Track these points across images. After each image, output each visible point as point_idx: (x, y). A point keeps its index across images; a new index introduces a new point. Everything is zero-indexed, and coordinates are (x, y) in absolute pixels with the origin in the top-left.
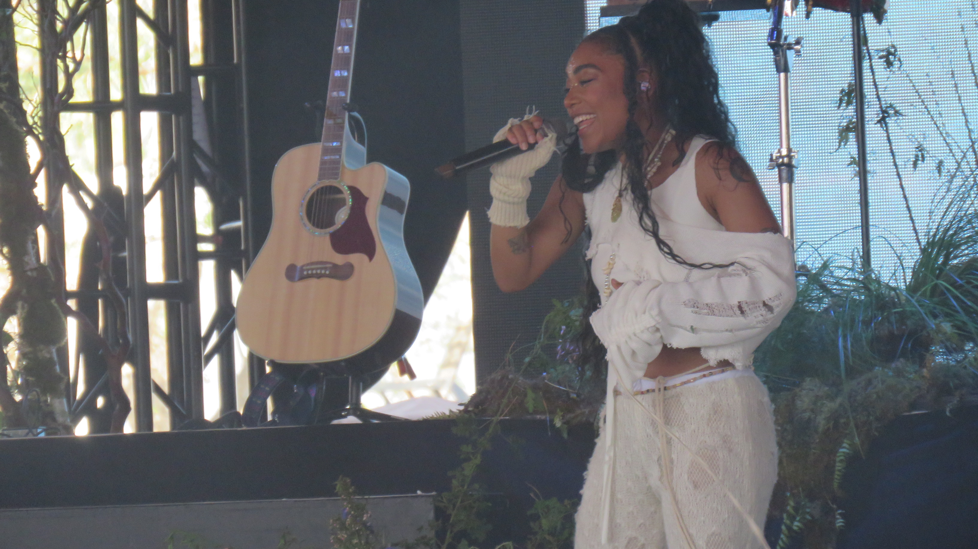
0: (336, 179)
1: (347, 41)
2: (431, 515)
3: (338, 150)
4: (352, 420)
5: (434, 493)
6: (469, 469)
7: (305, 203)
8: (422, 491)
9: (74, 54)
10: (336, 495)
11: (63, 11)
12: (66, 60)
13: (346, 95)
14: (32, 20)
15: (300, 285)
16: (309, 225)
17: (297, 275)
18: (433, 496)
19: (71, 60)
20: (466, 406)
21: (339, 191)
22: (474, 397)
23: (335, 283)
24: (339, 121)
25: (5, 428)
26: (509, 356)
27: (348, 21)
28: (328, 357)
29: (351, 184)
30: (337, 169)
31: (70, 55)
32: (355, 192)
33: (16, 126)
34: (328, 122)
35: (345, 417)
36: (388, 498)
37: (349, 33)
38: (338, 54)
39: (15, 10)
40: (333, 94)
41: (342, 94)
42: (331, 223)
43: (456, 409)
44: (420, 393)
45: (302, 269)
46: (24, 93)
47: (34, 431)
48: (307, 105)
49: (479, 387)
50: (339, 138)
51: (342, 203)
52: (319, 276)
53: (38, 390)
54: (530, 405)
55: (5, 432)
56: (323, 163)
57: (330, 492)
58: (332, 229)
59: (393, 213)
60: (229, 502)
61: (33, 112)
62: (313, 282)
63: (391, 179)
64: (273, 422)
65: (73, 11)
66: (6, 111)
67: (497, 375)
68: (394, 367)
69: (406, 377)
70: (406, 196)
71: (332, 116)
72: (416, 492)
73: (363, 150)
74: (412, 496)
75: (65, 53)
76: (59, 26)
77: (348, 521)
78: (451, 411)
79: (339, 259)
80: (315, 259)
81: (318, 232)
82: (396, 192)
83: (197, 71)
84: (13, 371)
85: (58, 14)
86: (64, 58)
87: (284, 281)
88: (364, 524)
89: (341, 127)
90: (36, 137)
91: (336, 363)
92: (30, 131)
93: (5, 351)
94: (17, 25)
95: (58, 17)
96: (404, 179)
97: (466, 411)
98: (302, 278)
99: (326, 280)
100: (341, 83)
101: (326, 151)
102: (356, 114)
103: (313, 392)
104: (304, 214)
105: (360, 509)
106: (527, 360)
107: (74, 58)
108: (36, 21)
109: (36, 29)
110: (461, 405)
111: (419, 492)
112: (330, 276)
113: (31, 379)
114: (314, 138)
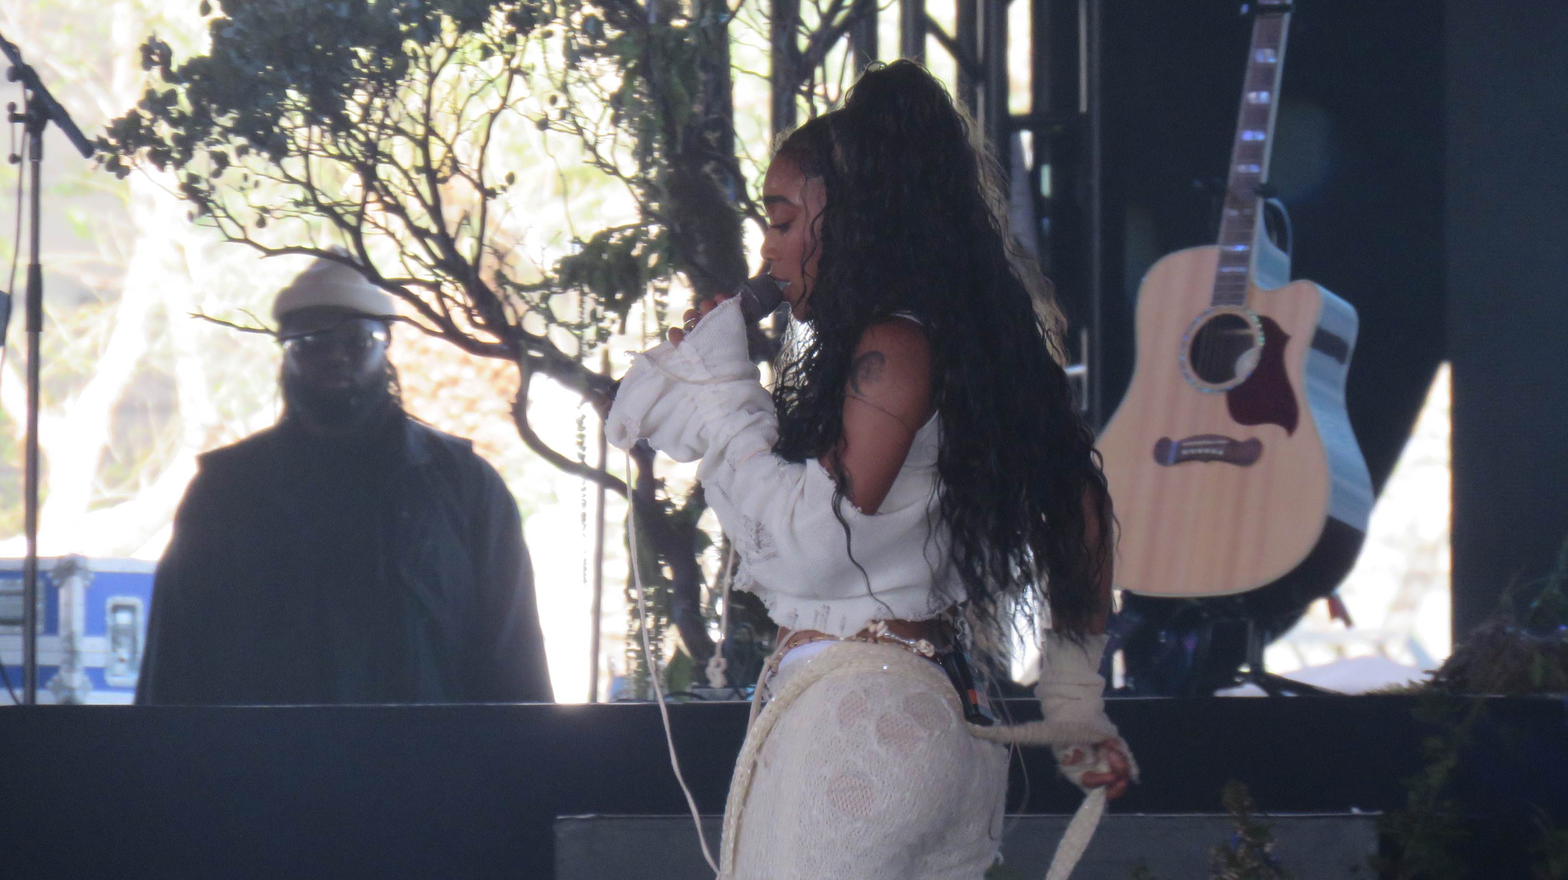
0: (1240, 304)
1: (1265, 83)
2: (1373, 848)
3: (1243, 259)
4: (1251, 690)
5: (1379, 813)
6: (1437, 775)
7: (1189, 341)
8: (1362, 808)
9: (826, 90)
10: (1222, 809)
11: (810, 18)
12: (812, 98)
13: (1261, 171)
14: (760, 33)
15: (1175, 471)
16: (1194, 377)
17: (1172, 455)
18: (1376, 817)
19: (822, 100)
20: (1436, 674)
21: (1242, 323)
22: (1450, 663)
23: (1232, 470)
24: (1247, 211)
25: (695, 684)
26: (1506, 598)
27: (1269, 52)
28: (1217, 588)
29: (1262, 313)
30: (1242, 288)
31: (819, 90)
32: (1269, 326)
33: (730, 203)
34: (1230, 213)
35: (1237, 685)
36: (1306, 818)
37: (1268, 71)
38: (1249, 105)
39: (733, 15)
40: (1240, 168)
41: (1254, 169)
42: (1229, 374)
43: (1420, 678)
44: (1358, 649)
45: (1180, 447)
46: (744, 149)
47: (742, 690)
48: (1198, 184)
49: (1458, 645)
50: (1246, 238)
51: (1247, 343)
52: (1207, 458)
53: (749, 625)
54: (1537, 675)
55: (696, 691)
56: (1220, 278)
57: (1213, 805)
58: (1229, 384)
59: (1328, 363)
60: (1050, 815)
61: (757, 180)
62: (1198, 467)
63: (1329, 308)
64: (1124, 691)
65: (826, 19)
66: (714, 176)
67: (1486, 628)
68: (1320, 607)
69: (1339, 624)
70: (1350, 333)
71: (1237, 203)
72: (1348, 809)
73: (1284, 259)
74: (1343, 817)
75: (812, 86)
76: (803, 43)
77: (1241, 851)
78: (1411, 683)
79: (1241, 432)
80: (1201, 431)
81: (1208, 387)
82: (1334, 328)
83: (1022, 122)
84: (710, 591)
85: (802, 23)
86: (809, 95)
87: (1151, 465)
88: (1266, 858)
89: (1250, 221)
90: (760, 220)
91: (1231, 599)
92: (752, 211)
93: (699, 560)
94: (736, 41)
95: (801, 28)
96: (1347, 308)
97: (1435, 683)
98: (1181, 460)
99: (1216, 467)
100: (1254, 152)
101: (1226, 259)
102: (1275, 202)
103: (1190, 644)
104: (1185, 358)
105: (1259, 833)
106: (1536, 604)
107: (825, 97)
108: (767, 34)
109: (766, 46)
110: (1427, 672)
111: (1356, 811)
112: (1225, 459)
113: (739, 607)
114: (1206, 237)
